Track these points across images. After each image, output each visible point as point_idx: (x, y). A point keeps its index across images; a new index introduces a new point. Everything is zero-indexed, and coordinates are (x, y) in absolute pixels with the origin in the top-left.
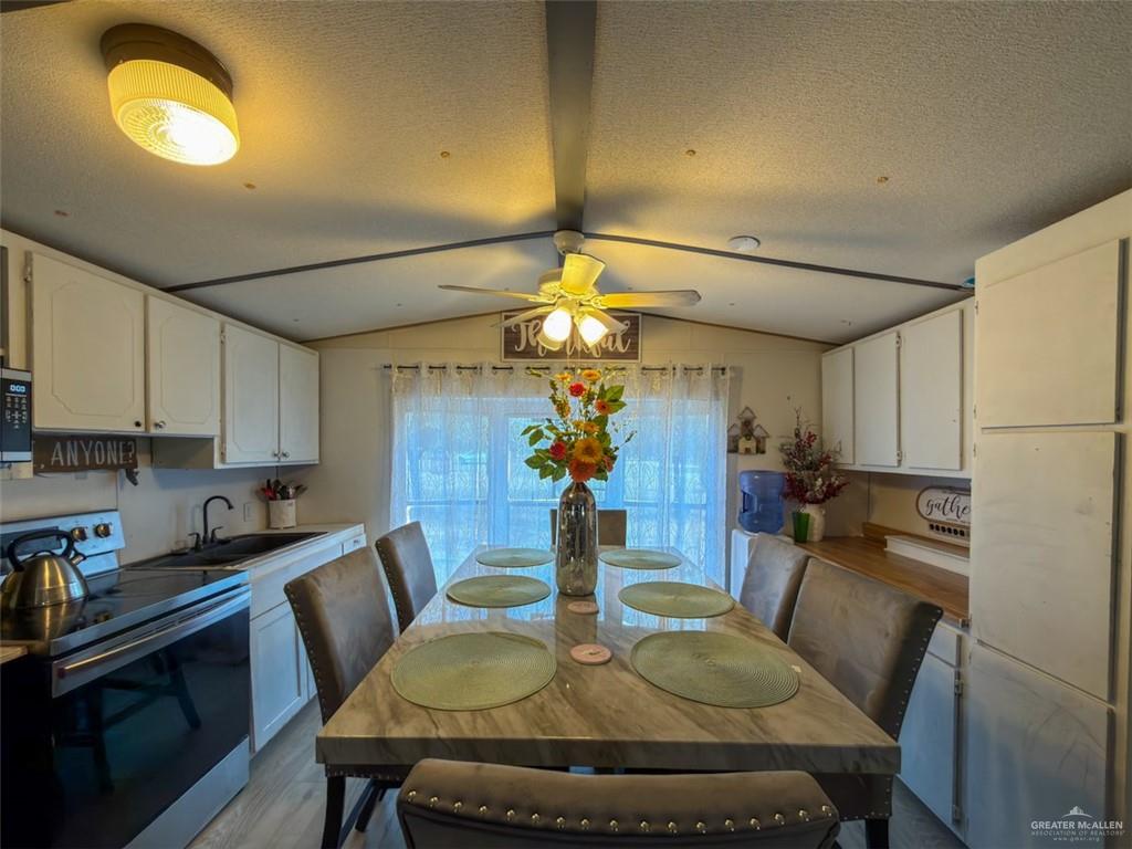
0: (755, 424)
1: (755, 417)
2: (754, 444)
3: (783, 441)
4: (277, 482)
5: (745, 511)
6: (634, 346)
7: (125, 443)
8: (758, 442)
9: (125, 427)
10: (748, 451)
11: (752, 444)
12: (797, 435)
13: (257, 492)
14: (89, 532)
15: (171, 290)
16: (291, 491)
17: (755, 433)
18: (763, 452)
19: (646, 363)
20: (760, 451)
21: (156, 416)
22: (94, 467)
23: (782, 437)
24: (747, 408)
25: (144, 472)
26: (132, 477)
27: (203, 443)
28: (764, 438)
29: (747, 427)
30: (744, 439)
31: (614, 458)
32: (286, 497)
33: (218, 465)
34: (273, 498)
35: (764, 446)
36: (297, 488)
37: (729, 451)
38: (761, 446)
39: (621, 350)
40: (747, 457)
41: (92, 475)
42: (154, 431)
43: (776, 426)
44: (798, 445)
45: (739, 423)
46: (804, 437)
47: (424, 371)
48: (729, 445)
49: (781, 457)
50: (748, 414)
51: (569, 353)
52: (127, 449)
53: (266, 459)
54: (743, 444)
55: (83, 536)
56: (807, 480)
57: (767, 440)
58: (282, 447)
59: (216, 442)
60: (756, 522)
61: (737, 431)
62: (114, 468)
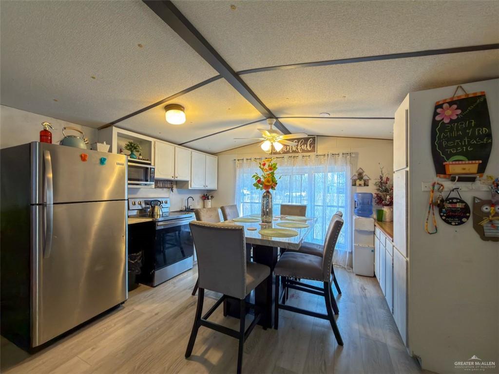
0: (364, 174)
1: (364, 172)
2: (363, 182)
3: (376, 181)
4: (206, 195)
5: (355, 208)
6: (314, 147)
7: (171, 182)
8: (365, 181)
9: (170, 178)
10: (360, 185)
11: (362, 182)
12: (381, 178)
13: (201, 198)
14: (164, 202)
15: (179, 145)
16: (210, 197)
17: (364, 178)
18: (368, 185)
19: (319, 153)
20: (366, 185)
21: (176, 175)
22: (165, 187)
23: (376, 179)
24: (360, 168)
25: (175, 189)
26: (172, 190)
27: (187, 182)
28: (368, 180)
29: (360, 176)
30: (358, 180)
31: (277, 184)
32: (208, 199)
33: (190, 188)
34: (205, 199)
35: (368, 183)
36: (212, 197)
37: (353, 185)
38: (366, 183)
39: (309, 149)
40: (360, 187)
41: (165, 189)
42: (176, 179)
43: (373, 175)
44: (381, 182)
45: (357, 174)
46: (384, 179)
47: (245, 160)
48: (352, 183)
49: (375, 187)
50: (361, 171)
51: (291, 152)
52: (171, 183)
53: (202, 187)
54: (358, 182)
55: (163, 203)
56: (383, 197)
57: (370, 181)
58: (206, 183)
59: (190, 182)
60: (360, 212)
61: (356, 178)
62: (169, 188)
